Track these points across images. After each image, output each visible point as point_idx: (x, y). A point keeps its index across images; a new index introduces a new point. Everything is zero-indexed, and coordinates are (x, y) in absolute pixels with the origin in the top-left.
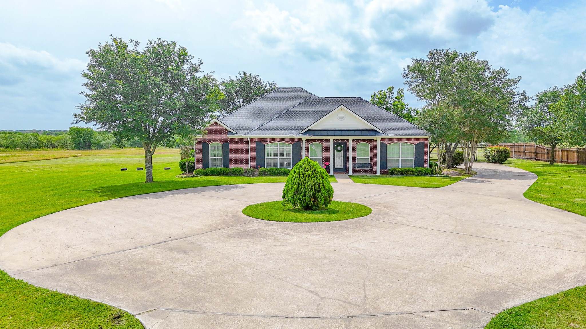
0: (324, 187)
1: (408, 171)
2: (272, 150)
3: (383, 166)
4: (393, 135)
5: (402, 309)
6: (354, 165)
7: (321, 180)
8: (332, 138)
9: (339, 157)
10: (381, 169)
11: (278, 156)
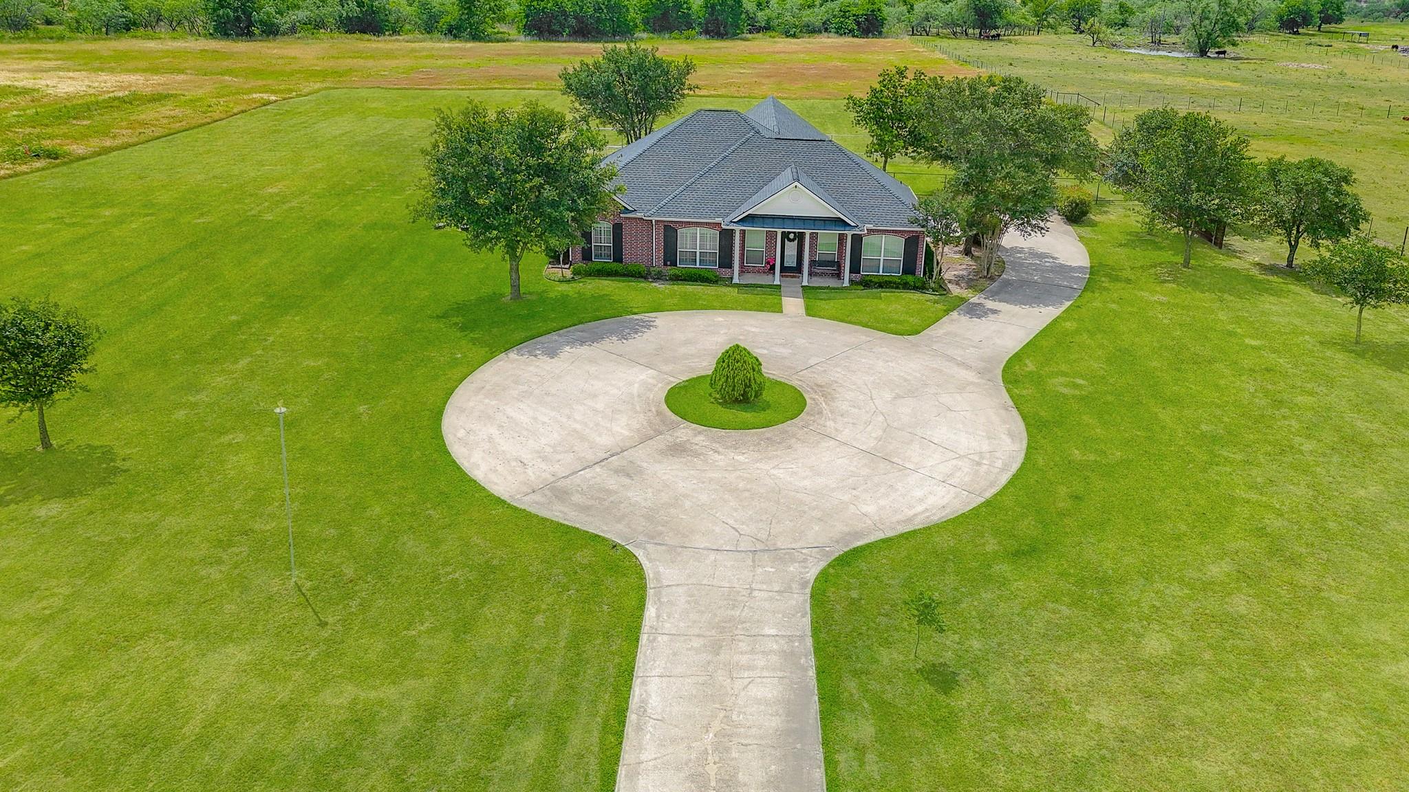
1: (890, 281)
2: (688, 238)
3: (855, 269)
4: (871, 226)
5: (789, 546)
6: (813, 263)
9: (791, 249)
10: (851, 272)
11: (698, 248)
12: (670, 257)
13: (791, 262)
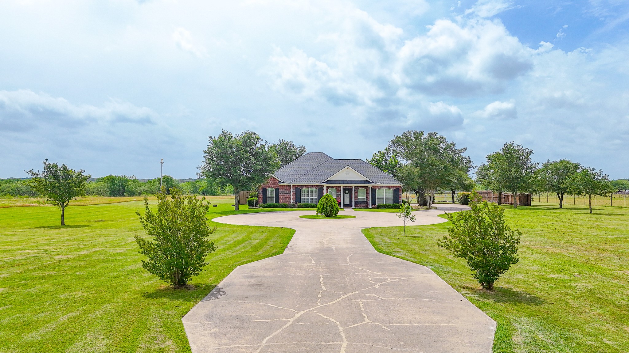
0: (335, 207)
1: (389, 206)
2: (305, 192)
3: (374, 202)
4: (379, 184)
6: (356, 202)
7: (333, 203)
8: (342, 185)
9: (347, 197)
10: (372, 204)
11: (309, 196)
12: (298, 199)
13: (347, 202)
